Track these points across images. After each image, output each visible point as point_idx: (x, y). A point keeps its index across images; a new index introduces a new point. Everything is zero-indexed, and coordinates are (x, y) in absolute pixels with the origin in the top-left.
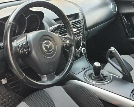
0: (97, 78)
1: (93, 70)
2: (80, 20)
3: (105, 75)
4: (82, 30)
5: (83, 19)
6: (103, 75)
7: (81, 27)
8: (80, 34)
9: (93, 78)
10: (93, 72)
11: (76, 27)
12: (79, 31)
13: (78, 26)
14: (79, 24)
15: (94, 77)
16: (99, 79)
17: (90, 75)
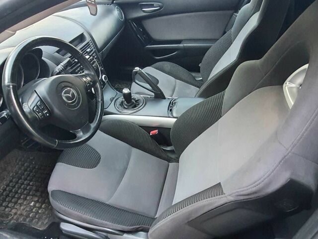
0: (130, 105)
1: (123, 97)
2: (88, 43)
3: (137, 99)
4: (95, 54)
5: (91, 39)
6: (134, 99)
7: (92, 50)
8: (95, 60)
9: (126, 107)
10: (124, 100)
11: (87, 52)
12: (92, 57)
13: (88, 50)
14: (88, 48)
15: (126, 105)
16: (133, 106)
17: (122, 104)
